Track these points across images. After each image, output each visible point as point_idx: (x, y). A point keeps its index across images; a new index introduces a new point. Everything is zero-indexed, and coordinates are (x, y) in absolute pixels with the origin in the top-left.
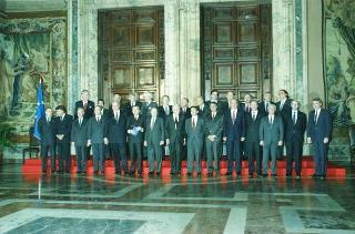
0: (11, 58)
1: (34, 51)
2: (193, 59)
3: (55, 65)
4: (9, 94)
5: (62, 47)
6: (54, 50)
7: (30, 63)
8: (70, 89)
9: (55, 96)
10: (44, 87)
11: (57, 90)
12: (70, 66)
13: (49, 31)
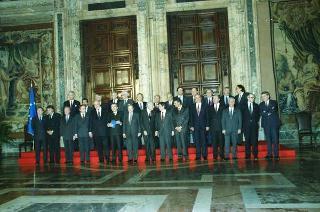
0: (6, 66)
1: (25, 59)
2: (162, 60)
3: (44, 70)
4: (5, 98)
5: (50, 55)
6: (43, 57)
7: (23, 70)
8: (58, 91)
9: (46, 97)
10: (35, 90)
11: (46, 92)
12: (57, 70)
13: (38, 41)
